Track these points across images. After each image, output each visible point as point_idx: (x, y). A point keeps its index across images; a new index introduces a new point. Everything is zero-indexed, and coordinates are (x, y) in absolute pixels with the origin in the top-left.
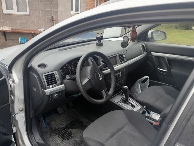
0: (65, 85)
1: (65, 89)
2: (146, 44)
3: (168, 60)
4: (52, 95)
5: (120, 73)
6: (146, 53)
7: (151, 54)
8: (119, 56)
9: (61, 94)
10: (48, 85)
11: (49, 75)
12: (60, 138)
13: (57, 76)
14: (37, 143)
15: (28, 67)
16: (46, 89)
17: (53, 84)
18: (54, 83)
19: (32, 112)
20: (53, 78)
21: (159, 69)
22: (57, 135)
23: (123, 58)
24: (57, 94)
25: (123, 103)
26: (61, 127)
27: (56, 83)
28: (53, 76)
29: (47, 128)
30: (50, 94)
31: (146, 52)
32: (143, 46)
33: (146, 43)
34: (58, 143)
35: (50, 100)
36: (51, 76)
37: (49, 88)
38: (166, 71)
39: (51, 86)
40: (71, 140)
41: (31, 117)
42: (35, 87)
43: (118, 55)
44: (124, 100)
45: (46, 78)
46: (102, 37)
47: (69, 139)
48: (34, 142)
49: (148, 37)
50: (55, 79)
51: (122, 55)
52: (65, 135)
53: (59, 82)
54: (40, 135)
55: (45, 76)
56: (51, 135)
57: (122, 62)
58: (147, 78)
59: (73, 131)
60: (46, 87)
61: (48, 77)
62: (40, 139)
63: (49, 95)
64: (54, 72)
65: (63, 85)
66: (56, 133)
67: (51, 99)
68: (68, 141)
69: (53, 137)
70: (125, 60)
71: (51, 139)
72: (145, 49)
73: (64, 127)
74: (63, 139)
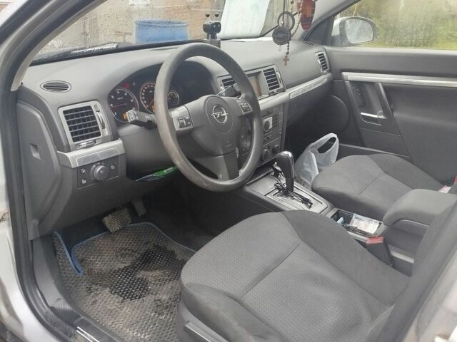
0: (123, 141)
1: (124, 152)
2: (330, 51)
3: (385, 88)
4: (88, 167)
5: (270, 119)
6: (329, 74)
7: (341, 77)
8: (266, 74)
9: (113, 167)
10: (75, 140)
11: (76, 110)
12: (116, 295)
13: (101, 114)
14: (52, 309)
15: (14, 88)
16: (69, 151)
17: (88, 137)
18: (93, 136)
19: (32, 224)
20: (88, 119)
21: (362, 114)
22: (108, 289)
23: (276, 79)
24: (101, 165)
25: (281, 196)
26: (116, 268)
27: (99, 134)
28: (87, 114)
29: (79, 272)
30: (82, 164)
31: (330, 71)
32: (321, 57)
33: (328, 48)
34: (112, 308)
35: (84, 182)
36: (82, 115)
37: (77, 148)
38: (382, 117)
39: (84, 143)
40: (145, 299)
41: (31, 237)
42: (35, 147)
43: (262, 70)
44: (283, 189)
45: (67, 118)
46: (220, 24)
47: (140, 298)
48: (42, 308)
49: (333, 34)
50: (96, 123)
51: (274, 72)
52: (129, 288)
53: (106, 132)
54: (59, 288)
55: (65, 112)
56: (89, 290)
57: (275, 90)
58: (333, 140)
59: (150, 275)
60: (68, 145)
61: (72, 117)
62: (59, 299)
63: (79, 169)
64: (91, 104)
65: (119, 142)
66: (104, 283)
67: (85, 179)
68: (137, 302)
69: (97, 295)
70: (281, 86)
71: (90, 299)
72: (326, 63)
73: (125, 267)
74: (124, 299)
